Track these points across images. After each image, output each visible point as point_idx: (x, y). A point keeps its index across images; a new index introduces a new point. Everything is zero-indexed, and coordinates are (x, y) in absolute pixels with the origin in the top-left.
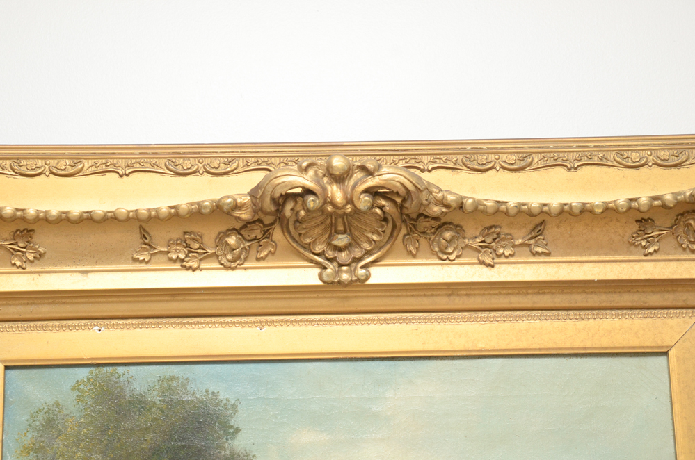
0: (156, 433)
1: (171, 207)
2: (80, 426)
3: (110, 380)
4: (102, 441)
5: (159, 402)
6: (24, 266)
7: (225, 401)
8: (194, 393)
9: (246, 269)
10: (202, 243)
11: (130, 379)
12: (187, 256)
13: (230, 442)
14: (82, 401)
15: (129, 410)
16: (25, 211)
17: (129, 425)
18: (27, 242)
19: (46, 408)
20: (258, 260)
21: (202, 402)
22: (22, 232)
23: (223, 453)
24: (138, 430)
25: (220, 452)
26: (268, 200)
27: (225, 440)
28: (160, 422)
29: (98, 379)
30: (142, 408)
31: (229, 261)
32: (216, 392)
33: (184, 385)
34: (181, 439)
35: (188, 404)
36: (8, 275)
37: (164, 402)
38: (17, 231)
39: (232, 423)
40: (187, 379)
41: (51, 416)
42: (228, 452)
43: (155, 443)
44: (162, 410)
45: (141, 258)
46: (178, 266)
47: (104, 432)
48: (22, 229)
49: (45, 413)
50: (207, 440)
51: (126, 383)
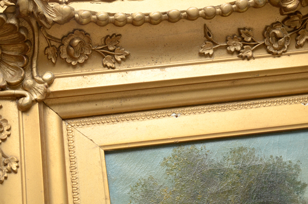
0: (237, 194)
1: (231, 4)
2: (173, 194)
3: (191, 155)
5: (234, 169)
6: (114, 66)
7: (288, 163)
8: (261, 160)
9: (289, 55)
10: (253, 37)
11: (207, 153)
12: (242, 48)
14: (171, 174)
15: (212, 177)
16: (115, 15)
18: (115, 45)
19: (143, 181)
20: (298, 47)
22: (111, 37)
24: (222, 193)
28: (239, 184)
29: (181, 155)
31: (275, 49)
36: (101, 75)
37: (238, 168)
38: (107, 36)
39: (298, 180)
40: (253, 149)
41: (148, 188)
44: (238, 175)
45: (206, 53)
46: (235, 57)
47: (194, 197)
48: (111, 35)
49: (143, 186)
50: (281, 195)
51: (205, 156)
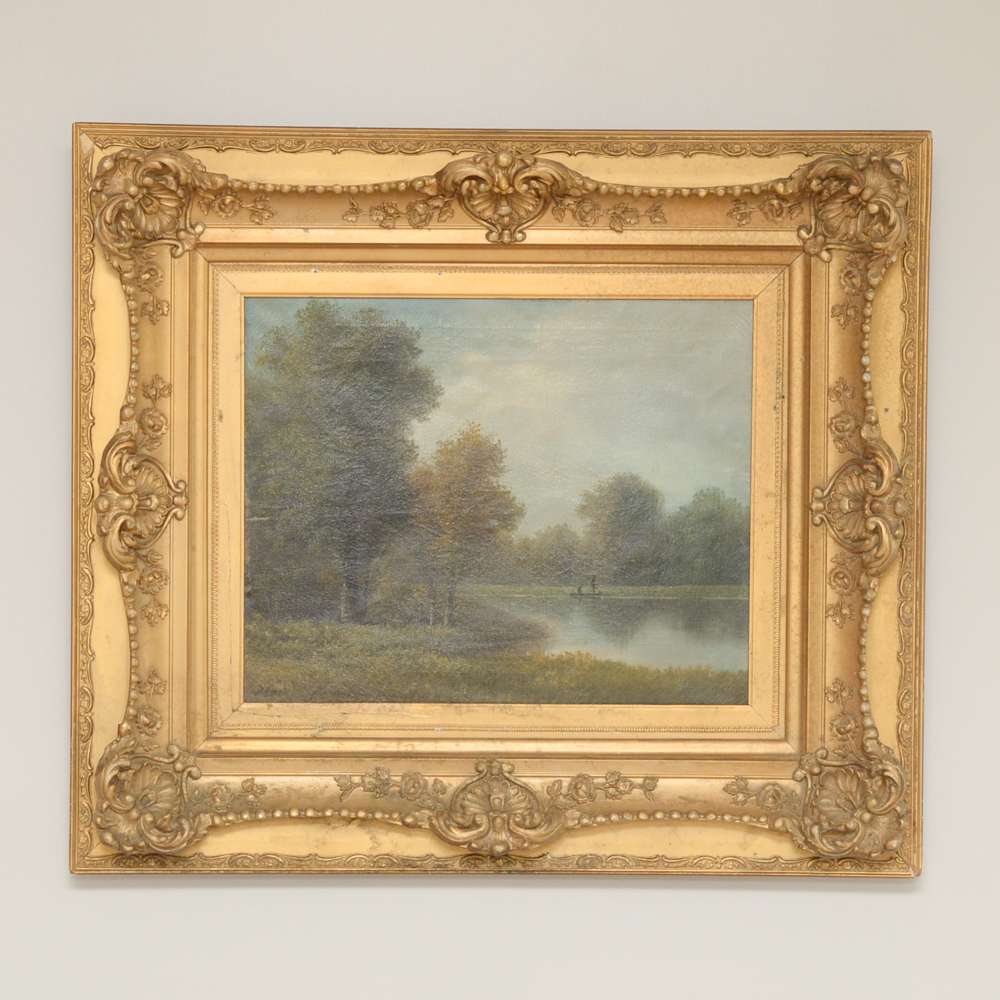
0: (358, 351)
1: (375, 185)
2: (301, 344)
4: (318, 356)
5: (360, 328)
6: (261, 223)
7: (411, 329)
8: (387, 322)
9: (429, 229)
10: (396, 209)
11: (338, 310)
12: (385, 218)
13: (414, 360)
14: (302, 325)
16: (265, 186)
17: (338, 344)
18: (264, 205)
19: (275, 329)
20: (439, 223)
21: (394, 328)
22: (260, 198)
23: (409, 368)
24: (345, 348)
26: (450, 182)
28: (361, 343)
29: (314, 309)
30: (348, 332)
31: (417, 223)
32: (404, 321)
33: (379, 315)
34: (378, 356)
35: (383, 330)
36: (248, 229)
37: (364, 328)
38: (257, 198)
41: (279, 335)
42: (413, 368)
43: (357, 359)
44: (363, 334)
45: (350, 219)
46: (377, 225)
47: (319, 349)
49: (275, 333)
50: (397, 358)
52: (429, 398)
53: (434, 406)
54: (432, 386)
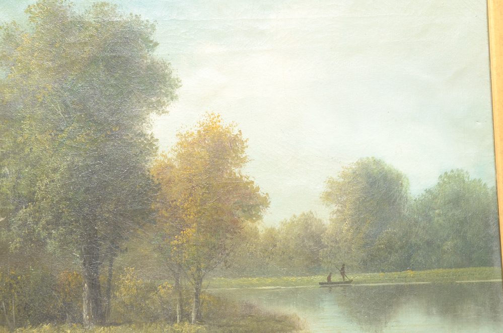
0: (93, 46)
2: (33, 40)
3: (55, 5)
4: (51, 52)
5: (94, 23)
7: (145, 22)
8: (121, 16)
11: (70, 5)
13: (150, 53)
14: (33, 21)
15: (71, 28)
17: (71, 39)
19: (5, 26)
21: (128, 22)
23: (145, 62)
24: (79, 43)
25: (143, 61)
27: (146, 51)
28: (95, 37)
29: (45, 4)
30: (81, 27)
32: (138, 15)
33: (113, 9)
34: (113, 51)
35: (117, 24)
37: (98, 22)
39: (151, 38)
40: (115, 5)
41: (10, 32)
42: (149, 61)
43: (92, 54)
44: (97, 29)
47: (52, 45)
49: (5, 30)
50: (132, 51)
51: (68, 8)
52: (167, 91)
53: (172, 99)
54: (170, 78)
